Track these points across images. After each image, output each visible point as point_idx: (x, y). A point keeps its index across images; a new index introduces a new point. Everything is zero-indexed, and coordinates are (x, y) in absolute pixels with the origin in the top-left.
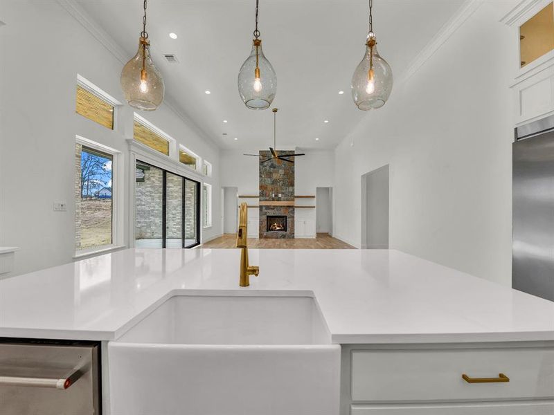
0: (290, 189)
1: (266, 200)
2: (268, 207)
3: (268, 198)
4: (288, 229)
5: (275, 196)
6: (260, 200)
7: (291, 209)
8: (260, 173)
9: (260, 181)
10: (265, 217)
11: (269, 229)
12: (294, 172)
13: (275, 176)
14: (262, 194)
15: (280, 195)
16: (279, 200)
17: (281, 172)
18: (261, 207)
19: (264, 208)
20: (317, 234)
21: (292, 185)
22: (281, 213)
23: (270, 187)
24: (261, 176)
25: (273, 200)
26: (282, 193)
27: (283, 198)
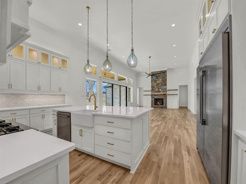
0: (165, 87)
1: (154, 92)
2: (155, 95)
3: (155, 91)
4: (164, 104)
5: (158, 90)
6: (152, 92)
7: (165, 96)
8: (152, 81)
9: (152, 84)
10: (154, 99)
11: (155, 104)
12: (166, 80)
13: (158, 82)
14: (152, 90)
15: (160, 90)
16: (160, 92)
17: (161, 80)
18: (152, 95)
19: (153, 95)
20: (179, 107)
21: (166, 85)
22: (161, 97)
23: (156, 87)
24: (152, 82)
25: (157, 92)
26: (161, 89)
27: (161, 91)
